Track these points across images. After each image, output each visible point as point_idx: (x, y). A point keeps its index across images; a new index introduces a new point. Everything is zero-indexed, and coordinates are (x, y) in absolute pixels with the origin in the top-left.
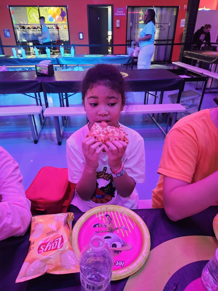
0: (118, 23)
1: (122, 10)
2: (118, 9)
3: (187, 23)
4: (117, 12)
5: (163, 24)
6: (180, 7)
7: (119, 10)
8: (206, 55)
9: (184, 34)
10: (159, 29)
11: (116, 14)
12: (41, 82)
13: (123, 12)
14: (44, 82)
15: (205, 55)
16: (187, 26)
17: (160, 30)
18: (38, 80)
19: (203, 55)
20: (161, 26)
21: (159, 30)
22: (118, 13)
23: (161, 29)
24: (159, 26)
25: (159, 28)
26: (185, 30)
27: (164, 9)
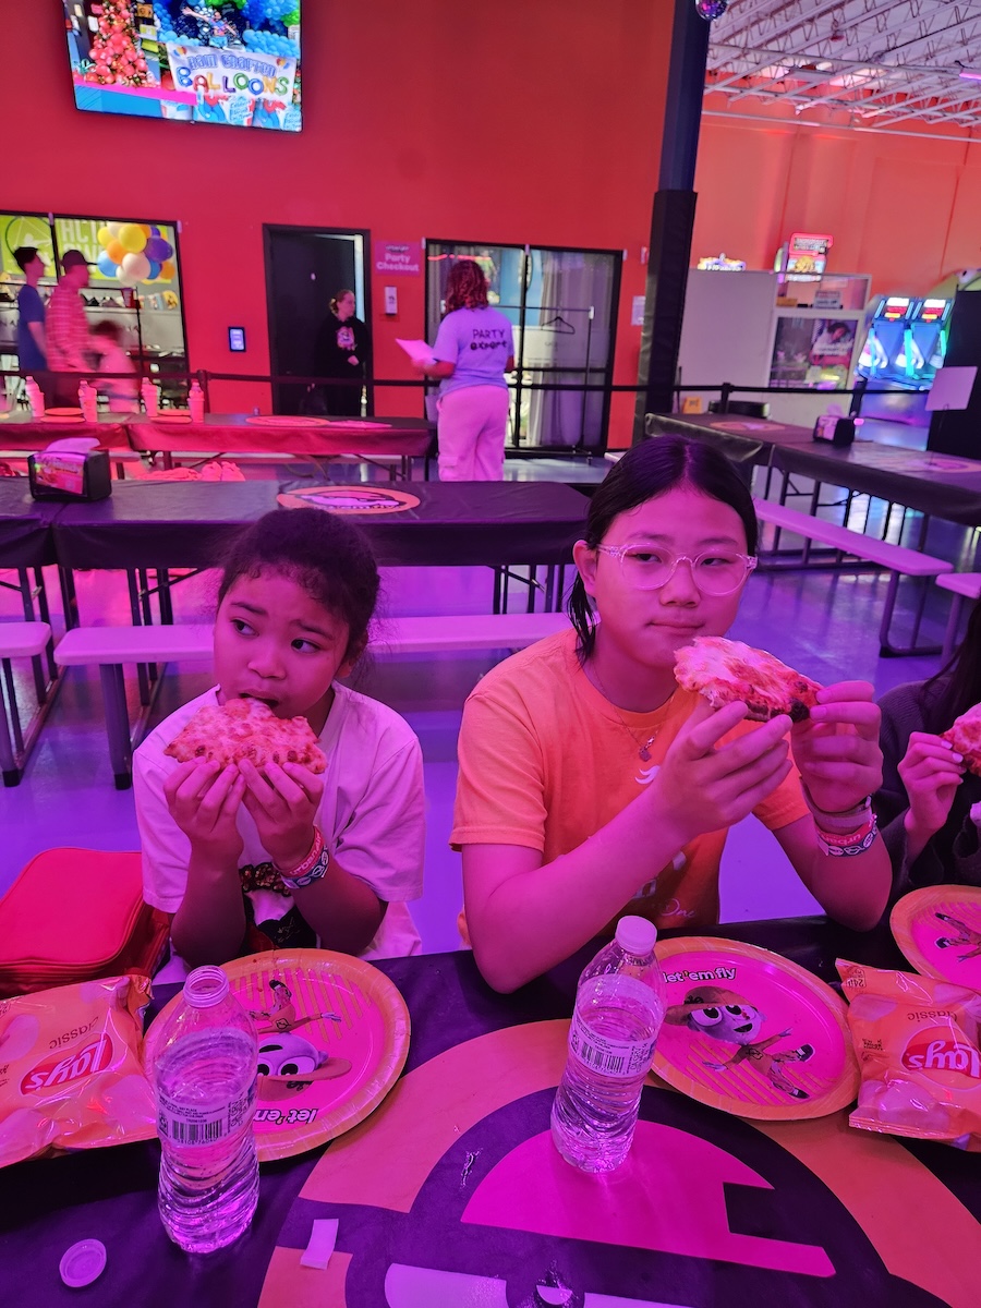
0: (391, 298)
1: (404, 252)
2: (389, 248)
3: (651, 313)
4: (384, 257)
5: (570, 310)
6: (628, 254)
7: (393, 252)
8: (723, 434)
9: (644, 352)
10: (553, 328)
11: (380, 266)
12: (50, 524)
13: (407, 259)
14: (65, 523)
15: (718, 432)
16: (651, 323)
17: (556, 331)
18: (38, 515)
19: (714, 431)
20: (558, 318)
21: (552, 334)
22: (390, 262)
23: (558, 329)
24: (554, 317)
25: (554, 323)
26: (646, 339)
27: (567, 256)
